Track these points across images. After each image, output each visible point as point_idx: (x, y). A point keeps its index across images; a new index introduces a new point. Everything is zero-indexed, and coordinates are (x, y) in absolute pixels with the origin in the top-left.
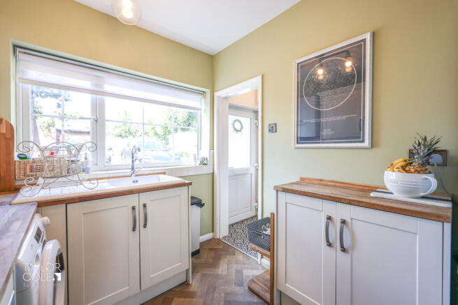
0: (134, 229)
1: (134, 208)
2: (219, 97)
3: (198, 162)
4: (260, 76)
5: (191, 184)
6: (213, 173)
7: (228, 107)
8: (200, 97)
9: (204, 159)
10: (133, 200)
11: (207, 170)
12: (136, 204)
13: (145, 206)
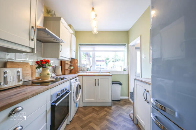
0: (96, 85)
1: (95, 80)
2: (130, 45)
3: (123, 70)
4: (140, 37)
5: (112, 75)
6: (128, 74)
7: (135, 48)
8: (124, 47)
9: (125, 69)
10: (95, 78)
11: (126, 73)
12: (96, 79)
13: (98, 80)
